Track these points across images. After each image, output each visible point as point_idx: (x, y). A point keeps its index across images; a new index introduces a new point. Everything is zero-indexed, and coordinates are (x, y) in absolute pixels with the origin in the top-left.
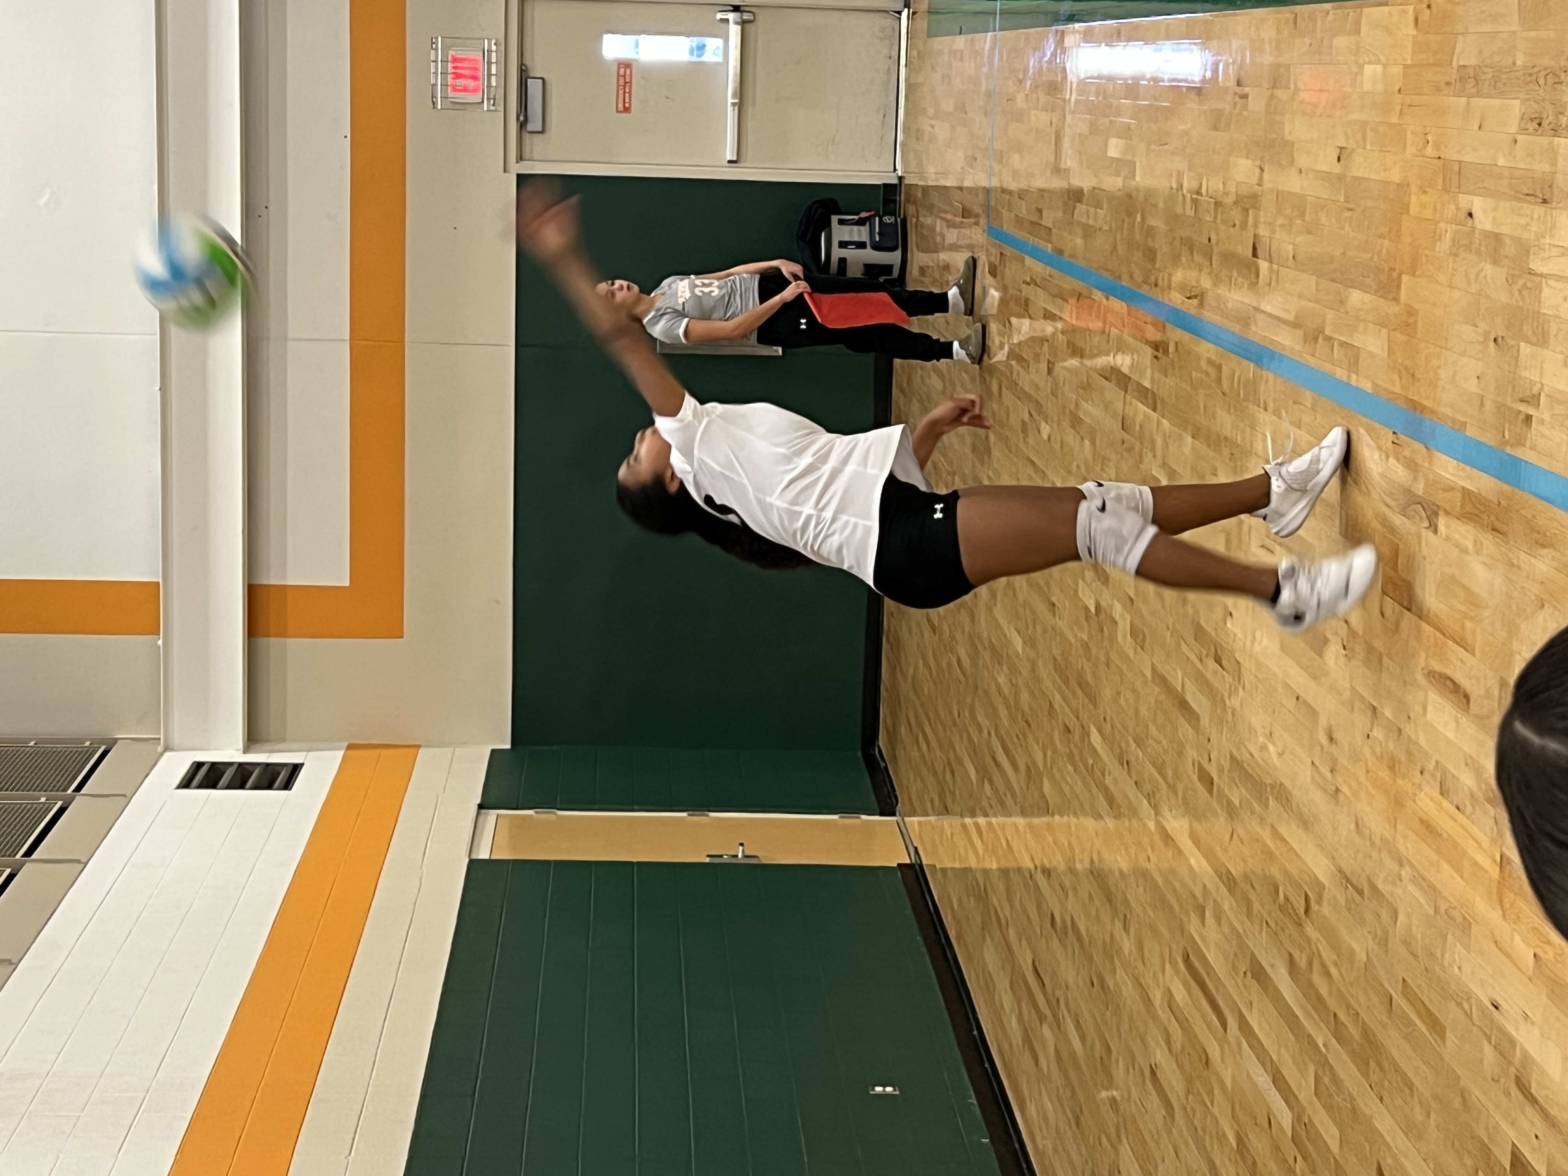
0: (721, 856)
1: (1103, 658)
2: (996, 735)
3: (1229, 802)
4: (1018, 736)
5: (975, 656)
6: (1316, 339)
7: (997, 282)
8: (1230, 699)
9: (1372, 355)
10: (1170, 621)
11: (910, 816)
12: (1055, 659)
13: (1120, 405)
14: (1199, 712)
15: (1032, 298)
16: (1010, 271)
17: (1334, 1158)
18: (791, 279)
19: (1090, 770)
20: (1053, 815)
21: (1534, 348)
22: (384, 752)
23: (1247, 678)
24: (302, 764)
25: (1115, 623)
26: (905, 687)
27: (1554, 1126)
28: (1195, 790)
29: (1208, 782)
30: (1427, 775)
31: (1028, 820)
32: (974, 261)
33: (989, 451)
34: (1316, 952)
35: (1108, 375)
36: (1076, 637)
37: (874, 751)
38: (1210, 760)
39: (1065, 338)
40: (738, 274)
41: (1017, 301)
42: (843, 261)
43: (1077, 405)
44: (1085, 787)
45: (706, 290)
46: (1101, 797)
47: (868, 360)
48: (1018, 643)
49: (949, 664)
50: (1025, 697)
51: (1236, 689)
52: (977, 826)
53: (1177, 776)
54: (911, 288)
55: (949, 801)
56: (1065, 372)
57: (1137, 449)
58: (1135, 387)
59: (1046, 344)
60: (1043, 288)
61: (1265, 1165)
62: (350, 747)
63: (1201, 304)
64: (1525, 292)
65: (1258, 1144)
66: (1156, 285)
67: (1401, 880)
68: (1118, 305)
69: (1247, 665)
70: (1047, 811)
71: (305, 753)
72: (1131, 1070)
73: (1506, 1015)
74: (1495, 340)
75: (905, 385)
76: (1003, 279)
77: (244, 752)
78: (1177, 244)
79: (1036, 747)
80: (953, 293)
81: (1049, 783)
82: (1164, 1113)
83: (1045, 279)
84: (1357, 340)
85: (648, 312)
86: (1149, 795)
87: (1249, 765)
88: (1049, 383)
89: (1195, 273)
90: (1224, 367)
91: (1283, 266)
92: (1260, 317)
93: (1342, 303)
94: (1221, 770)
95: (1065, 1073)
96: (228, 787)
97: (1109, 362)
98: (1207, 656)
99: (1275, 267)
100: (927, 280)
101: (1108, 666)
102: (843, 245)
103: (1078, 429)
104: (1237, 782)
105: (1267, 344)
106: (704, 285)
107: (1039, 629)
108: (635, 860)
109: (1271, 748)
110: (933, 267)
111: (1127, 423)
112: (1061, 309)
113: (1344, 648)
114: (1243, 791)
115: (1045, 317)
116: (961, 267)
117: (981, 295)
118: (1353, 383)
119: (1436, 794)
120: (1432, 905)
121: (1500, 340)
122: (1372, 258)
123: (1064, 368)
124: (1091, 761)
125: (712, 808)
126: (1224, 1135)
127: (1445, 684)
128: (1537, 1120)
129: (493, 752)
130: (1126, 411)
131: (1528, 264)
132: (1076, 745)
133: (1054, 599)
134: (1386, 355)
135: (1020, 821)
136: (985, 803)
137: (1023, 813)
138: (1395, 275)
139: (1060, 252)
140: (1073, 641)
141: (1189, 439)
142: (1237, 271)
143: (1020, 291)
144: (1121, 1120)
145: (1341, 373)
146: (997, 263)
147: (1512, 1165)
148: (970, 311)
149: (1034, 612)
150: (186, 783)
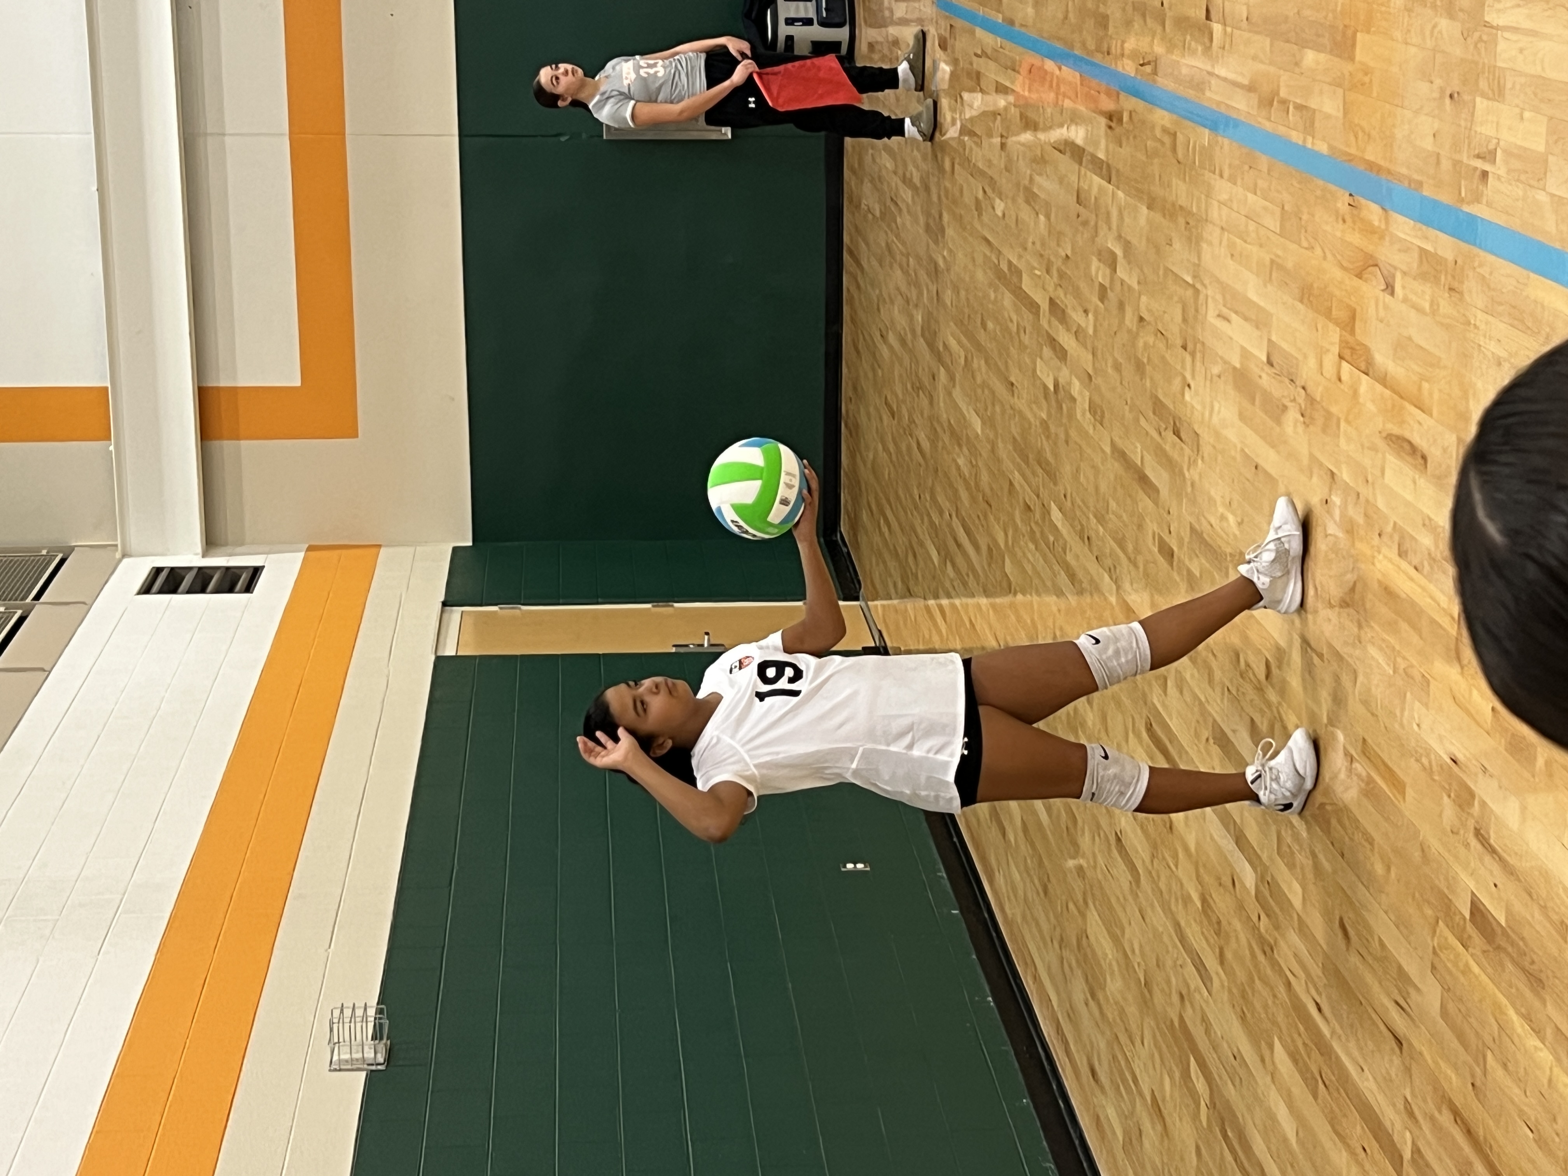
0: (687, 646)
1: (1062, 436)
2: (957, 516)
3: (1189, 572)
4: (978, 516)
5: (934, 439)
6: (1271, 104)
7: (948, 56)
8: (1188, 470)
9: (1328, 117)
10: (1129, 396)
11: (873, 600)
12: (1014, 438)
13: (1074, 178)
14: (1157, 484)
15: (982, 71)
16: (961, 44)
17: (1298, 914)
18: (739, 58)
19: (1051, 547)
20: (1015, 594)
21: (1490, 103)
22: (344, 552)
23: (1206, 450)
24: (263, 567)
25: (1073, 400)
26: (865, 473)
27: (1512, 874)
28: (1155, 562)
29: (1169, 554)
30: (1385, 538)
31: (991, 600)
32: (924, 34)
33: (942, 230)
34: (1277, 716)
35: (1062, 148)
36: (1035, 416)
37: (836, 536)
38: (1170, 532)
39: (1017, 110)
40: (684, 53)
41: (969, 74)
42: (790, 39)
43: (1031, 180)
44: (1046, 563)
45: (652, 71)
46: (1062, 573)
47: (817, 140)
48: (977, 425)
49: (909, 448)
50: (985, 477)
51: (1195, 461)
52: (941, 608)
53: (1137, 550)
54: (859, 64)
55: (911, 583)
56: (1019, 146)
57: (1092, 223)
58: (1089, 158)
59: (999, 117)
60: (996, 60)
61: (1230, 924)
62: (310, 549)
63: (1155, 72)
64: (1481, 46)
65: (1222, 903)
66: (1108, 53)
67: (1360, 642)
68: (1069, 74)
69: (1206, 437)
70: (1009, 589)
71: (265, 556)
72: (1097, 838)
73: (1464, 768)
74: (1451, 96)
75: (856, 166)
76: (953, 52)
77: (203, 556)
78: (1129, 9)
79: (997, 527)
80: (903, 68)
81: (1012, 562)
82: (1130, 878)
83: (996, 51)
84: (1313, 104)
85: (593, 96)
86: (1110, 569)
87: (1208, 535)
88: (1003, 160)
89: (1148, 39)
90: (1178, 134)
91: (1237, 29)
92: (1213, 81)
93: (1297, 64)
94: (1181, 541)
95: (1032, 845)
96: (189, 592)
97: (1062, 134)
98: (1166, 429)
99: (1229, 29)
100: (876, 57)
101: (1067, 442)
102: (790, 22)
103: (1032, 203)
104: (1197, 552)
105: (1223, 109)
106: (650, 66)
107: (998, 409)
108: (601, 652)
109: (1231, 518)
110: (882, 43)
111: (1082, 196)
112: (1013, 82)
113: (1302, 415)
114: (1204, 561)
115: (997, 91)
116: (911, 42)
117: (931, 70)
118: (1309, 146)
119: (1393, 554)
120: (1392, 665)
121: (1456, 95)
122: (1326, 18)
123: (1019, 143)
124: (1051, 539)
125: (676, 599)
126: (1189, 897)
127: (1402, 447)
128: (1496, 868)
129: (455, 550)
130: (1082, 184)
131: (1483, 16)
132: (1037, 523)
133: (1013, 379)
134: (1340, 115)
135: (984, 601)
136: (948, 584)
137: (987, 593)
138: (1349, 33)
139: (1011, 22)
140: (1032, 420)
141: (1144, 210)
142: (1191, 35)
143: (971, 64)
144: (1088, 887)
145: (1296, 137)
146: (948, 36)
147: (1472, 913)
148: (921, 86)
149: (993, 393)
150: (146, 589)
